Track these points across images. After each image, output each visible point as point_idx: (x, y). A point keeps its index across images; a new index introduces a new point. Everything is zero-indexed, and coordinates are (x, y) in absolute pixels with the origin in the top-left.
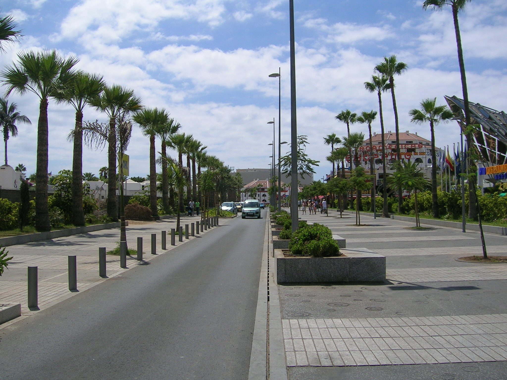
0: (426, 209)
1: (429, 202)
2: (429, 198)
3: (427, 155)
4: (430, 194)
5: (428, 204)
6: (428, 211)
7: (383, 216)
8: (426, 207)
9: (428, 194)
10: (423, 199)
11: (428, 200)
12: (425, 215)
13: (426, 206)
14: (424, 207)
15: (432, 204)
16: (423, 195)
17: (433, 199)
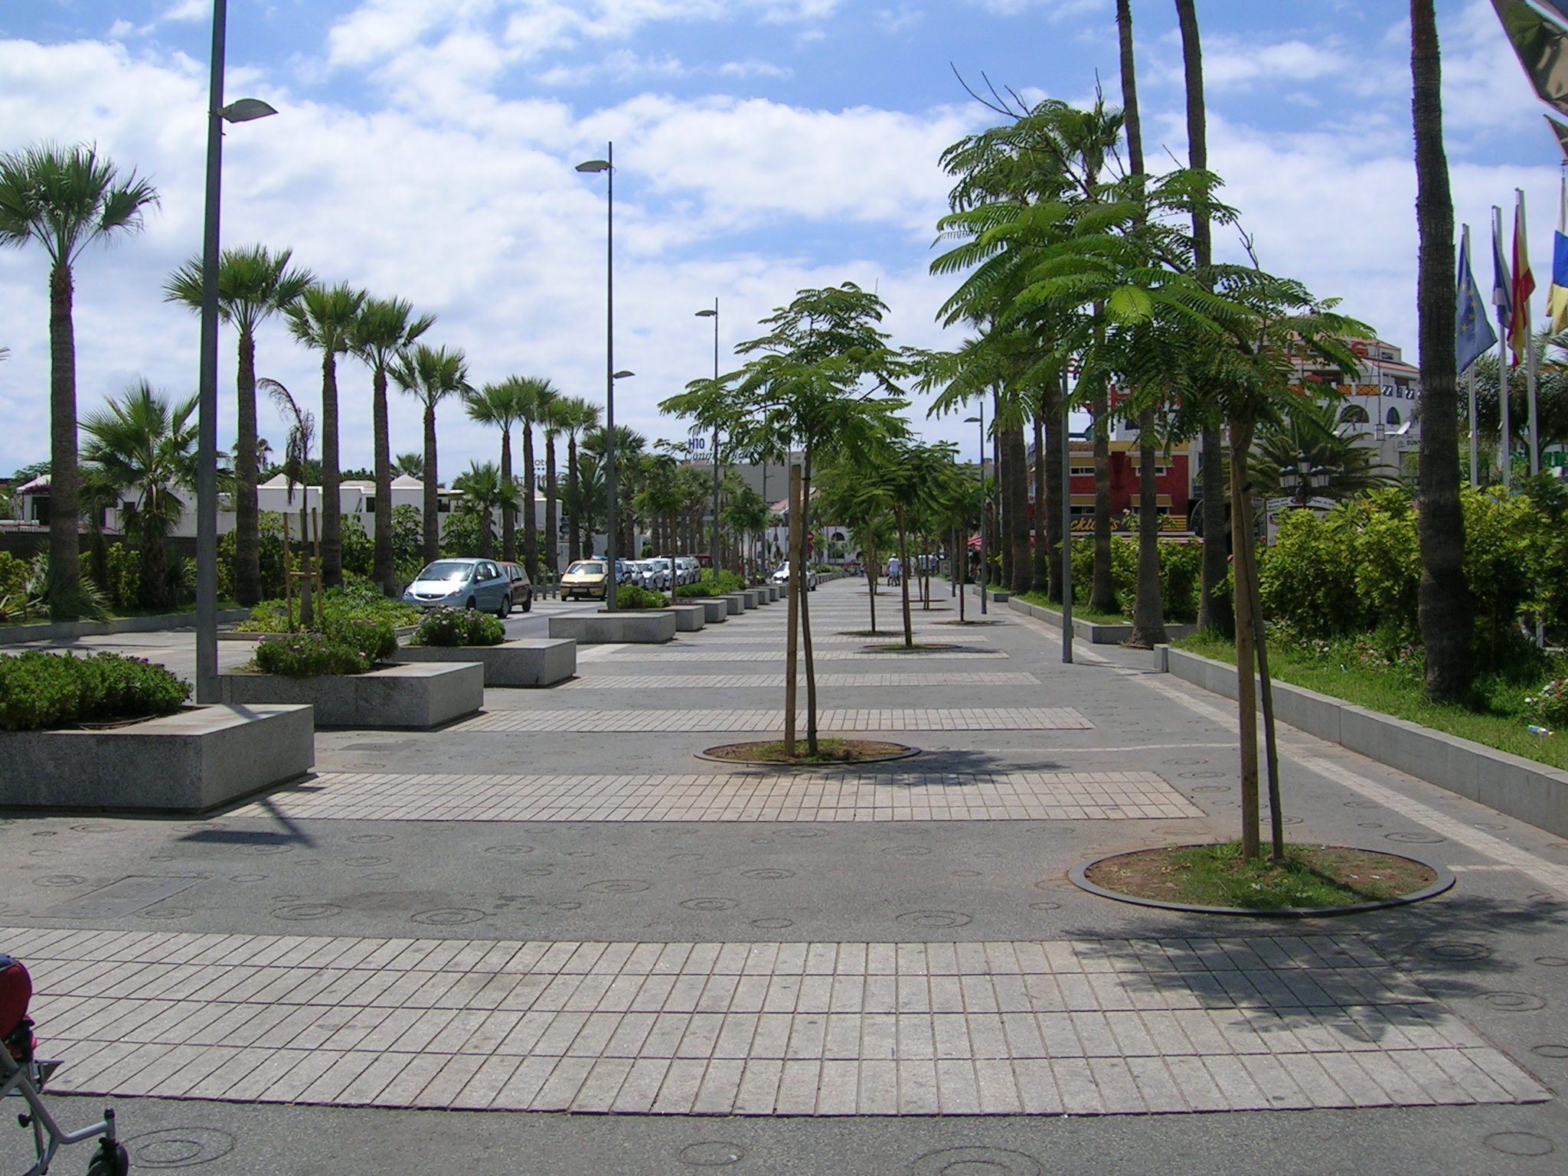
0: (1372, 620)
1: (1392, 570)
2: (1389, 541)
3: (1385, 393)
4: (1398, 513)
5: (1388, 584)
6: (1380, 633)
7: (1133, 639)
8: (1368, 602)
9: (1382, 508)
10: (1352, 549)
11: (1383, 556)
12: (1364, 659)
13: (1367, 594)
14: (1359, 602)
15: (1411, 583)
16: (1349, 514)
17: (1424, 547)
